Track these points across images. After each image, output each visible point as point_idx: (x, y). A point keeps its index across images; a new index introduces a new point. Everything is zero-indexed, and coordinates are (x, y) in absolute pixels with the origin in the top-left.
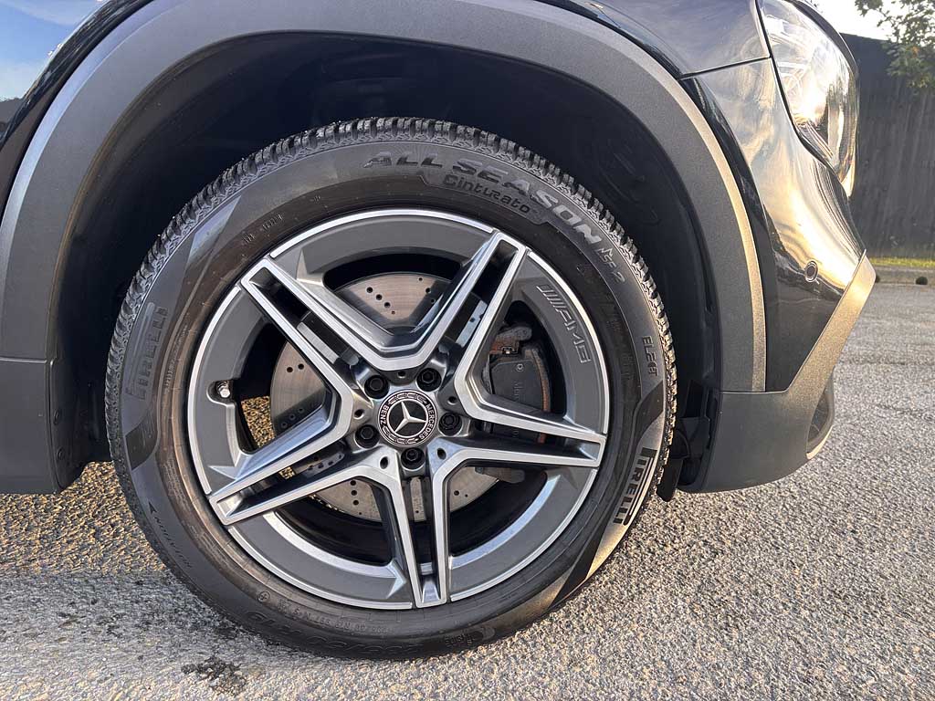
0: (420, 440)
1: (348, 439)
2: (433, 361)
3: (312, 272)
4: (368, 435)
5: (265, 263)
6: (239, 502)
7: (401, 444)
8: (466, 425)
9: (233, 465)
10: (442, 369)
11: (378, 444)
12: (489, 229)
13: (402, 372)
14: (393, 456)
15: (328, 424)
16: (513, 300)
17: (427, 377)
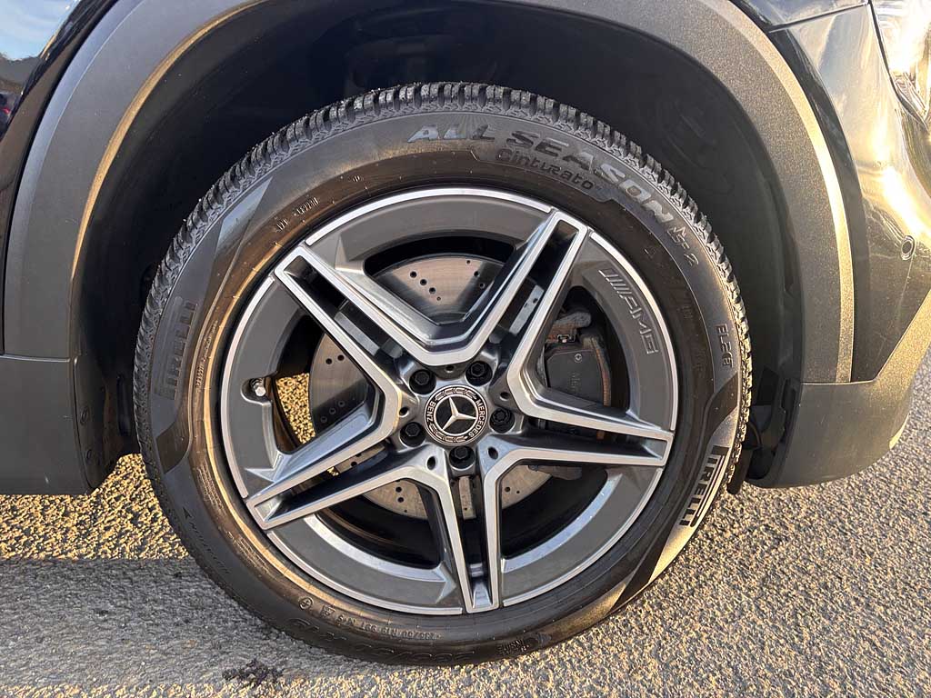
0: (469, 438)
1: (393, 438)
2: (483, 353)
3: (351, 260)
4: (414, 433)
5: (300, 251)
6: (278, 504)
7: (449, 443)
8: (519, 421)
9: (271, 467)
10: (493, 362)
11: (424, 443)
12: (547, 208)
13: (450, 367)
14: (441, 455)
15: (370, 423)
16: (573, 285)
17: (476, 371)
